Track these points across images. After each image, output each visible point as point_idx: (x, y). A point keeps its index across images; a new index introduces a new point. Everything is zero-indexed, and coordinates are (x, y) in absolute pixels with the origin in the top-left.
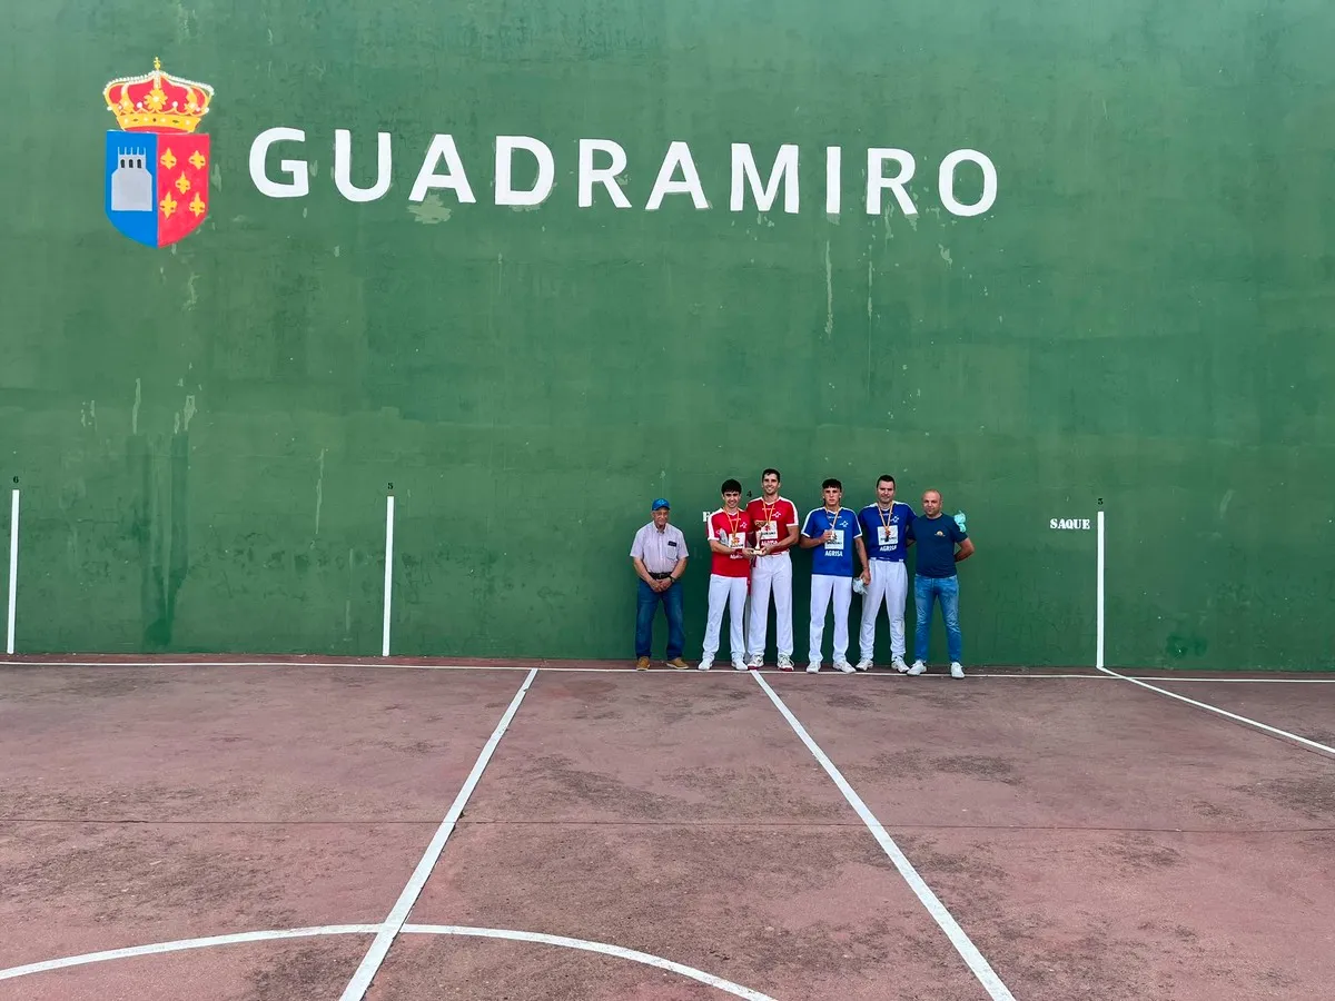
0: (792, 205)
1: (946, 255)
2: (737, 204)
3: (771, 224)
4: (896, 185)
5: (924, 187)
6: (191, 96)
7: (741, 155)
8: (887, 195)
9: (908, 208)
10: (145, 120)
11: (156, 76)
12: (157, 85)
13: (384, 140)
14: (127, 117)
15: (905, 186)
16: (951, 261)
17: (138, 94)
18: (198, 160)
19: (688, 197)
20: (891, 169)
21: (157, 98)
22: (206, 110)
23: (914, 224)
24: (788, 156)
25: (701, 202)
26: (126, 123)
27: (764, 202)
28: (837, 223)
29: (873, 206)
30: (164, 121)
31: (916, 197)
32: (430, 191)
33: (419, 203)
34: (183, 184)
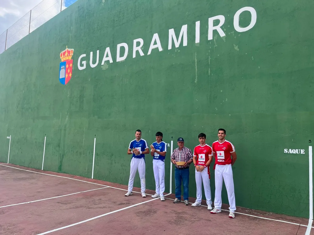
0: (185, 44)
1: (236, 48)
2: (170, 47)
3: (179, 51)
4: (218, 28)
5: (228, 26)
6: (71, 52)
7: (172, 32)
8: (215, 32)
9: (222, 34)
10: (65, 59)
11: (66, 49)
12: (67, 51)
13: (98, 51)
14: (63, 59)
15: (221, 27)
16: (238, 50)
17: (64, 53)
18: (71, 65)
19: (157, 48)
20: (216, 23)
21: (66, 54)
22: (73, 54)
23: (224, 40)
24: (184, 28)
25: (161, 49)
26: (62, 60)
27: (177, 45)
28: (199, 46)
29: (210, 37)
30: (67, 58)
31: (225, 30)
32: (105, 62)
33: (103, 65)
34: (69, 71)
